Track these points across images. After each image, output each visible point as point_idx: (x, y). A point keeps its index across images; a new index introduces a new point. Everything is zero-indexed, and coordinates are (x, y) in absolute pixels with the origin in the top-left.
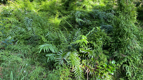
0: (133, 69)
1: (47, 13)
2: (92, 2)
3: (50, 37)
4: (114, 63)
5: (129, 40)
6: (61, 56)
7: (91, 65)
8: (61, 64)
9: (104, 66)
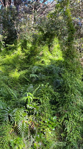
0: (72, 124)
1: (9, 67)
2: (51, 56)
3: (2, 93)
4: (55, 119)
5: (73, 96)
6: (7, 112)
7: (37, 120)
8: (5, 120)
9: (46, 121)
